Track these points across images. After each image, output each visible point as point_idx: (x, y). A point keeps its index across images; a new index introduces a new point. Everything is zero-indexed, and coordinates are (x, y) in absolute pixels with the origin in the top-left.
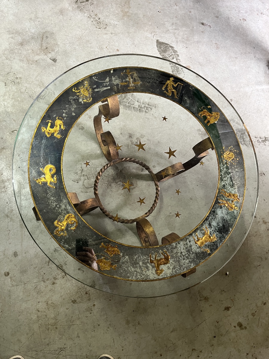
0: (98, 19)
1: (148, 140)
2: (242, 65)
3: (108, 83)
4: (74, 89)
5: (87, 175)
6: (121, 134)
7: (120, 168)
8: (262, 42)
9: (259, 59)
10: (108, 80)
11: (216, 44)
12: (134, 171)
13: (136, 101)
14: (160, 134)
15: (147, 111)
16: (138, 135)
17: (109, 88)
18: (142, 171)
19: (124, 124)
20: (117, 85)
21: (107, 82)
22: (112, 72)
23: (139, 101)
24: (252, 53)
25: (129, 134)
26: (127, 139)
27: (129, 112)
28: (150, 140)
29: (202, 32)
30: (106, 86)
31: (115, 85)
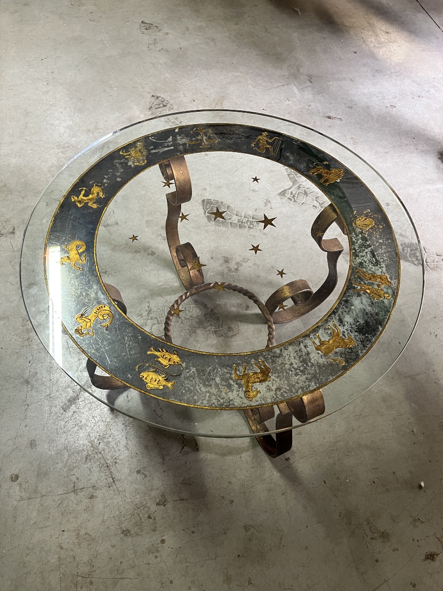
0: (179, 123)
1: (255, 264)
2: (397, 160)
3: (172, 143)
4: (122, 152)
5: (156, 318)
6: (212, 258)
7: (210, 305)
8: (425, 130)
9: (424, 151)
10: (170, 139)
11: (352, 138)
12: (234, 309)
13: (234, 214)
14: (274, 256)
15: (251, 226)
16: (239, 259)
17: (173, 148)
18: (246, 310)
19: (217, 244)
20: (184, 144)
21: (170, 142)
22: (177, 130)
23: (238, 214)
24: (410, 145)
25: (224, 257)
26: (221, 265)
27: (224, 229)
28: (258, 265)
29: (330, 127)
30: (168, 146)
31: (181, 145)
